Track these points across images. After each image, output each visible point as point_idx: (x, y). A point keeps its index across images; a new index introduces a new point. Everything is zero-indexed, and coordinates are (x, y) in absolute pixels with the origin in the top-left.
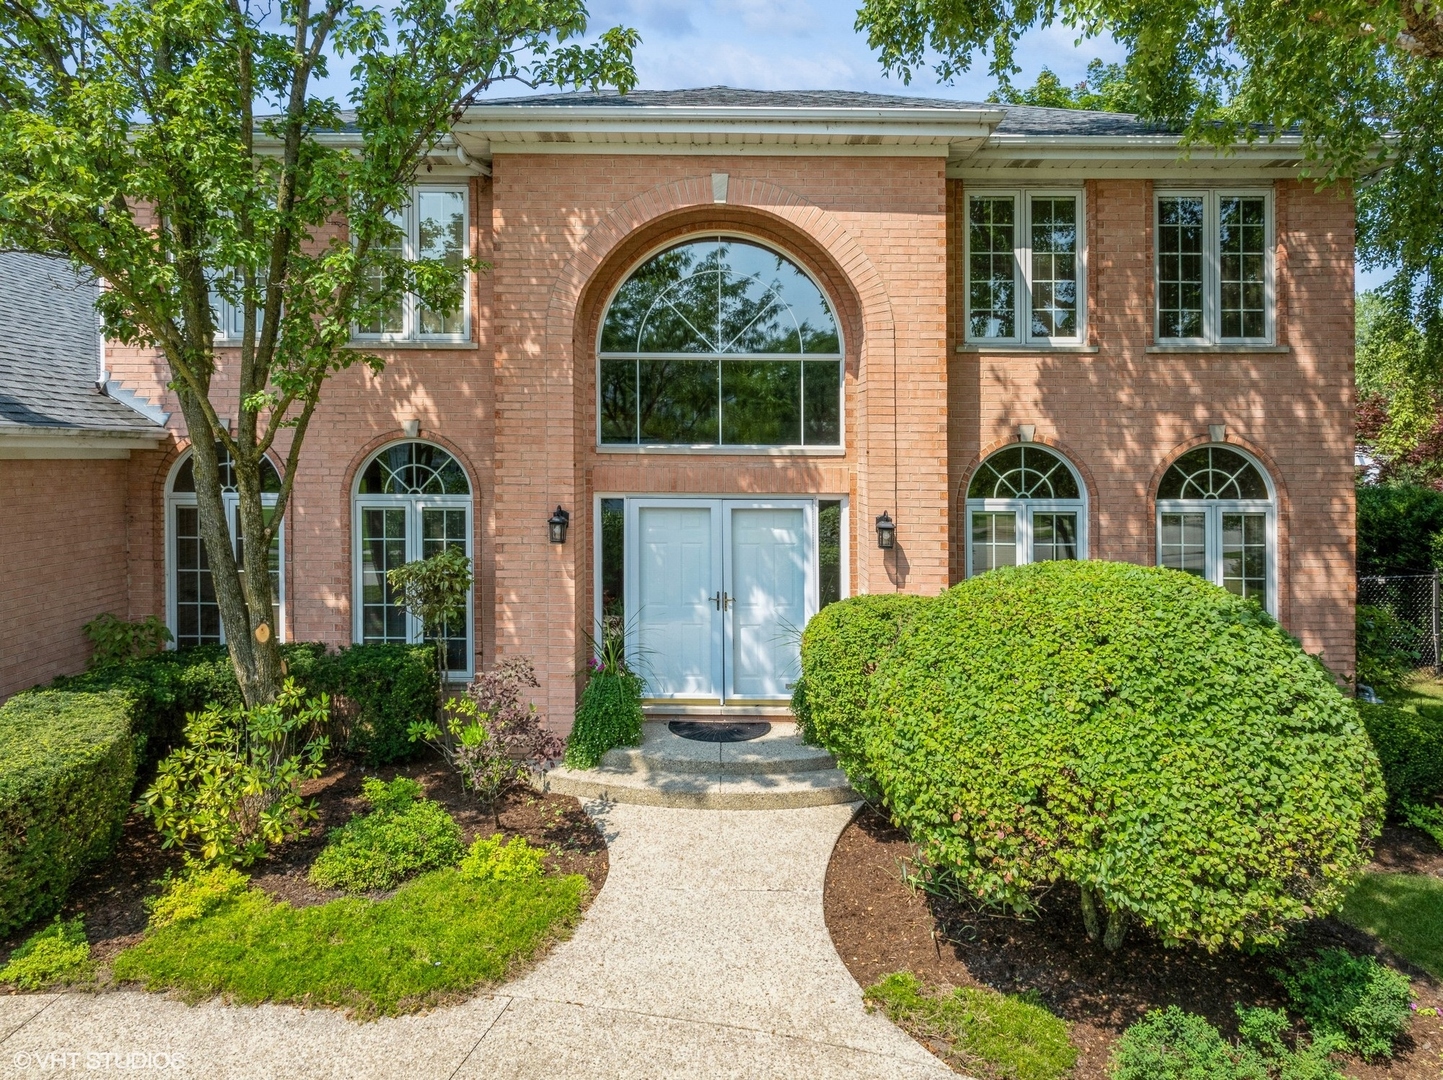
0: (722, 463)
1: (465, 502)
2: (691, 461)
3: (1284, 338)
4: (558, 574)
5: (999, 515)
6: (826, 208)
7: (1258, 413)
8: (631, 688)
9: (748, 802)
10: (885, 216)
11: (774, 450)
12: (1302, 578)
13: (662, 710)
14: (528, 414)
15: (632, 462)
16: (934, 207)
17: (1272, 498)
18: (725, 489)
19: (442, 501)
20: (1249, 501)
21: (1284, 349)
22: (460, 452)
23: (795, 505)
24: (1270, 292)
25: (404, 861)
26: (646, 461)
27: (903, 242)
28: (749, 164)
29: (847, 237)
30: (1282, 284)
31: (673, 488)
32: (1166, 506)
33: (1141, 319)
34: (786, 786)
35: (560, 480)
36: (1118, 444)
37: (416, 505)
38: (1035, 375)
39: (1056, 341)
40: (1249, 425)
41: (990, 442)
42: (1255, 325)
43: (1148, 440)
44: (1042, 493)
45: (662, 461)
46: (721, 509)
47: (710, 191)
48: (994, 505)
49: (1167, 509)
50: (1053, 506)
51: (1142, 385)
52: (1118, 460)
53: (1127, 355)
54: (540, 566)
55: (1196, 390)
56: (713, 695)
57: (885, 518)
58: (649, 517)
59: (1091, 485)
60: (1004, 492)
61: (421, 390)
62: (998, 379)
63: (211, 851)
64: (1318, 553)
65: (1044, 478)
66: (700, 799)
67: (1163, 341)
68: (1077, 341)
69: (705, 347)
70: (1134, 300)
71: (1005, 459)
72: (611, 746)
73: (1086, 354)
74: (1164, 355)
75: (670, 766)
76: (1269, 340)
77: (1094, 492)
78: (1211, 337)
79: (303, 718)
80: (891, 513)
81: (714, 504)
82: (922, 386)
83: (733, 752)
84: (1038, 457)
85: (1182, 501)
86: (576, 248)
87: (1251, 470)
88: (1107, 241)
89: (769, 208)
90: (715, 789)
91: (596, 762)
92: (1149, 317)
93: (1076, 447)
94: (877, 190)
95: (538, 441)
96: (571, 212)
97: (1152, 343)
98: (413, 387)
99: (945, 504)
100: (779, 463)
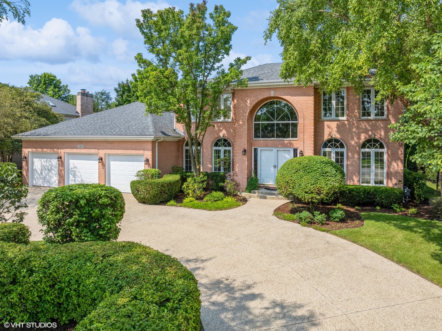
0: (275, 141)
1: (230, 148)
2: (270, 141)
3: (388, 117)
4: (244, 160)
5: (328, 151)
6: (291, 96)
7: (383, 133)
8: (256, 180)
9: (273, 198)
10: (302, 97)
11: (285, 139)
12: (392, 167)
13: (264, 186)
14: (240, 133)
15: (259, 141)
16: (311, 95)
17: (386, 149)
18: (275, 146)
19: (227, 148)
20: (381, 149)
21: (388, 119)
22: (230, 140)
23: (289, 149)
24: (385, 108)
25: (216, 199)
26: (262, 142)
27: (306, 101)
28: (278, 89)
29: (295, 101)
30: (387, 106)
31: (266, 146)
32: (363, 150)
33: (358, 115)
34: (280, 196)
35: (245, 144)
36: (353, 139)
37: (222, 149)
38: (336, 126)
39: (340, 118)
40: (381, 135)
41: (326, 137)
42: (382, 114)
43: (359, 138)
44: (337, 147)
45: (264, 141)
46: (275, 150)
47: (271, 94)
48: (327, 150)
49: (363, 151)
50: (339, 150)
51: (358, 128)
52: (353, 143)
53: (355, 122)
54: (241, 159)
55: (369, 128)
56: (274, 184)
57: (301, 151)
58: (262, 151)
59: (347, 146)
60: (329, 147)
61: (224, 130)
62: (328, 127)
63: (191, 195)
64: (395, 161)
65: (338, 144)
66: (265, 198)
67: (363, 117)
68: (344, 118)
69: (272, 121)
70: (356, 111)
71: (330, 141)
72: (252, 190)
73: (345, 121)
74: (362, 120)
75: (262, 193)
76: (385, 117)
77: (347, 147)
78: (372, 117)
79: (203, 179)
80: (303, 150)
81: (274, 149)
82: (309, 127)
83: (273, 192)
84: (337, 141)
85: (366, 149)
86: (248, 105)
87: (381, 143)
88: (350, 98)
89: (281, 97)
90: (268, 196)
91: (250, 192)
92: (359, 113)
93: (344, 138)
94: (301, 92)
95: (241, 138)
96: (247, 99)
97: (360, 118)
98: (223, 130)
99: (313, 149)
100: (286, 142)
